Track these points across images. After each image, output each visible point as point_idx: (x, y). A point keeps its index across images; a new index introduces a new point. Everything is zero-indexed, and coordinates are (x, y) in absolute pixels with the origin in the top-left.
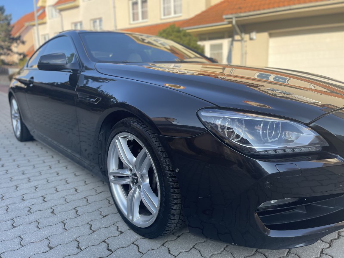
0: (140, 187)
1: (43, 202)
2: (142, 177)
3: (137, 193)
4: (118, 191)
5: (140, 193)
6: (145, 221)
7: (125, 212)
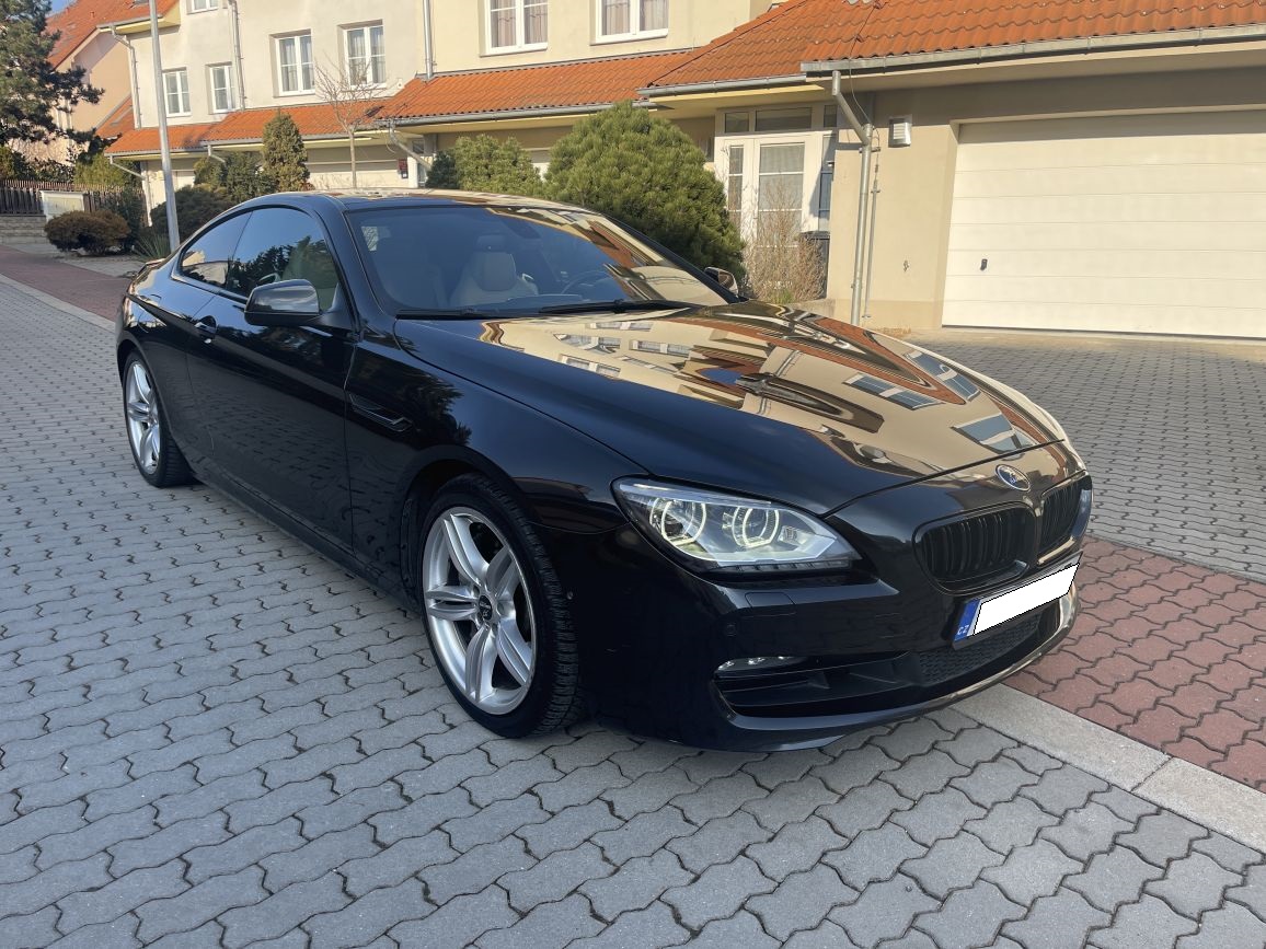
0: (495, 627)
1: (263, 655)
2: (501, 605)
3: (489, 641)
4: (445, 634)
5: (494, 641)
6: (503, 702)
7: (462, 683)
